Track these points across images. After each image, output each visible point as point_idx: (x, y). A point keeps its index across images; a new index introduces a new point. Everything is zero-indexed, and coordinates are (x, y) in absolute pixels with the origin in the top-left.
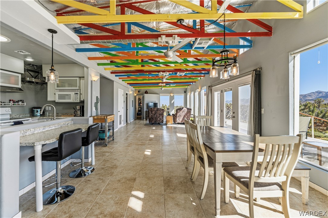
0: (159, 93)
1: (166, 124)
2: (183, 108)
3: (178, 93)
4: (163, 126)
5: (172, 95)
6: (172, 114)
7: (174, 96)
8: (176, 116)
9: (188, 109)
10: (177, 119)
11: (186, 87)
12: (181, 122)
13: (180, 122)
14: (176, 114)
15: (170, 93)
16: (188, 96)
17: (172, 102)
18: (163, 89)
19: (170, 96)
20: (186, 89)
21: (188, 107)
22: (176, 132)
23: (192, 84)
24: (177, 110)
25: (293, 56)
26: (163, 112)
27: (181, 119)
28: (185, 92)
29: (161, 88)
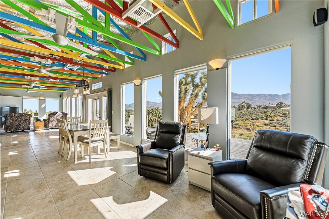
0: (20, 96)
1: (34, 131)
2: (57, 113)
3: (51, 97)
4: (29, 133)
5: (42, 98)
6: (43, 120)
7: (45, 99)
8: (48, 121)
9: (63, 113)
10: (50, 124)
11: (62, 91)
12: (56, 127)
13: (53, 127)
14: (49, 119)
15: (40, 96)
16: (64, 101)
17: (43, 106)
18: (29, 92)
19: (40, 99)
20: (62, 93)
21: (64, 111)
22: (48, 136)
23: (68, 89)
24: (49, 115)
25: (122, 85)
26: (30, 117)
27: (55, 124)
28: (60, 96)
29: (26, 90)
